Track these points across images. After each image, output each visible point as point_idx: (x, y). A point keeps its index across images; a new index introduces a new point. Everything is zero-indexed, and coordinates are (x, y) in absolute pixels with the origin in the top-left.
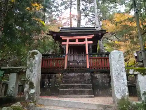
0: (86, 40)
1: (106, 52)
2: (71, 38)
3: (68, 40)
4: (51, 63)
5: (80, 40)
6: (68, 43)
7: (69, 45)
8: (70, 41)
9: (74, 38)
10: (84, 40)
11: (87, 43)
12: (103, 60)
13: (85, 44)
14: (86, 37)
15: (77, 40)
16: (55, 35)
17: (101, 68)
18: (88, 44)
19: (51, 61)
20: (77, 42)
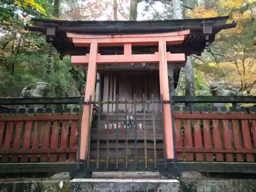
0: (162, 46)
1: (226, 92)
2: (106, 40)
3: (94, 49)
4: (28, 133)
5: (138, 49)
6: (93, 58)
7: (99, 65)
8: (103, 49)
9: (118, 39)
10: (152, 48)
11: (163, 58)
12: (225, 123)
13: (157, 64)
14: (162, 40)
15: (128, 49)
16: (51, 32)
17: (220, 157)
18: (169, 63)
19: (29, 126)
20: (128, 57)
